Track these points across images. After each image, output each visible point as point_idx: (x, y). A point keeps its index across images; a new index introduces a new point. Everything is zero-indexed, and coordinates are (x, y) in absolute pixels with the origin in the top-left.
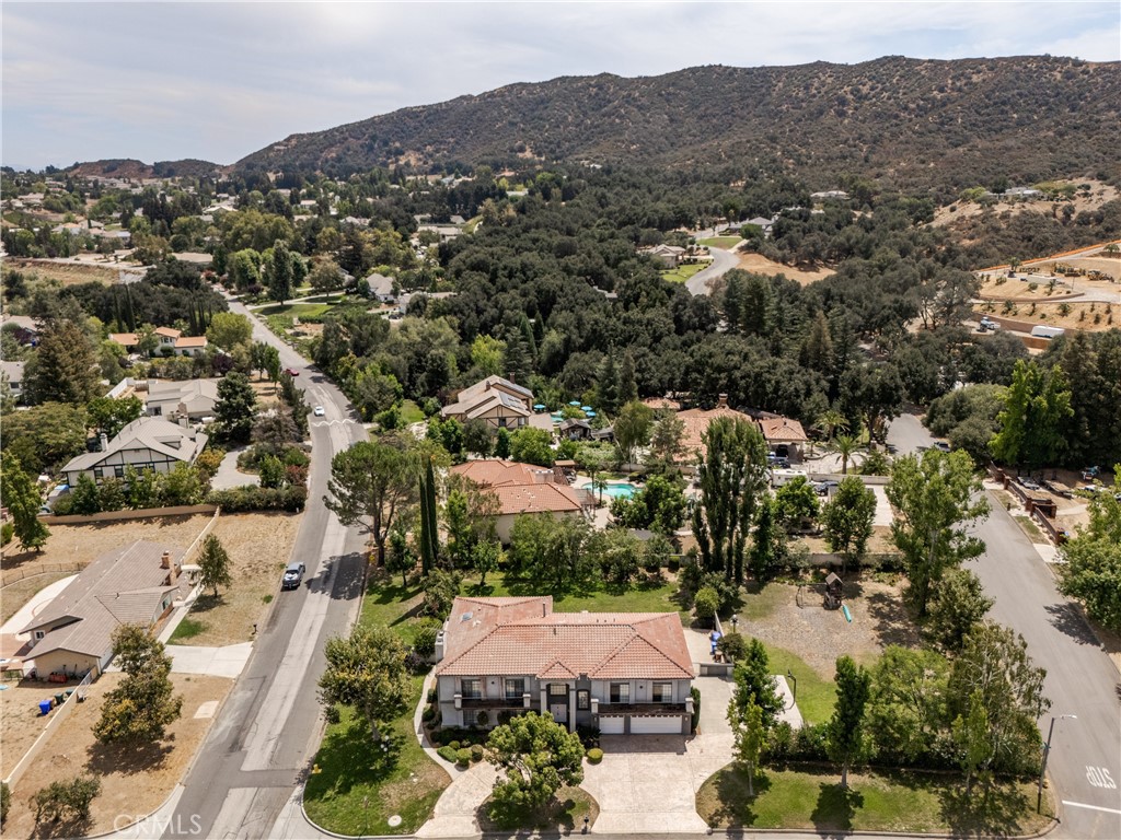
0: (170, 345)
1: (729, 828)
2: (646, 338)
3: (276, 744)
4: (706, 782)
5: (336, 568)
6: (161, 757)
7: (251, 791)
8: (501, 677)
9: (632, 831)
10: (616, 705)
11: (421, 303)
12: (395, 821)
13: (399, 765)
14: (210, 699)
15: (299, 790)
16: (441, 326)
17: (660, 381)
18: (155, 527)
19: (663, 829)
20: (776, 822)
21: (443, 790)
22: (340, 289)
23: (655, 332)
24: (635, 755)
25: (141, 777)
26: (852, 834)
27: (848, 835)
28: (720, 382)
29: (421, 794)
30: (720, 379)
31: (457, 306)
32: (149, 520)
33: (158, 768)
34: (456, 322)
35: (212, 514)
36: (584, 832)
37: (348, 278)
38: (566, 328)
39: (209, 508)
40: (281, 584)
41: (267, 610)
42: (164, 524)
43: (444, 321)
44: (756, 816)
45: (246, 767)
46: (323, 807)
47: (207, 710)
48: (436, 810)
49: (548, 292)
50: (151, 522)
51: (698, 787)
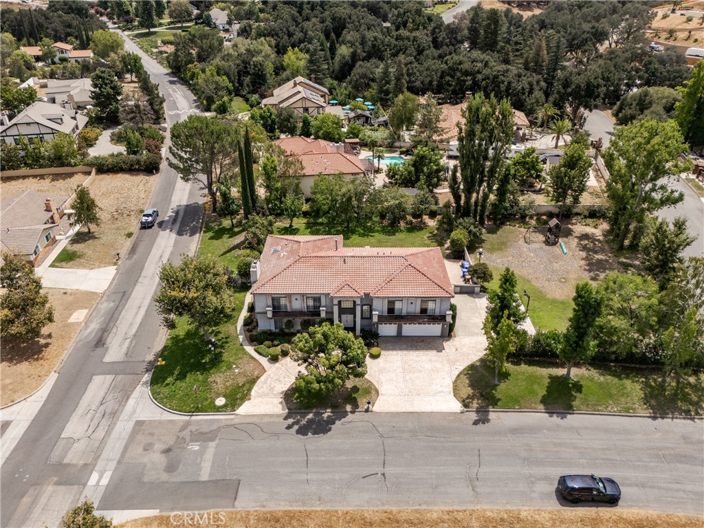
0: (65, 55)
1: (477, 408)
2: (412, 50)
3: (131, 342)
4: (461, 373)
5: (181, 214)
6: (40, 351)
7: (109, 378)
8: (303, 295)
9: (404, 410)
10: (392, 315)
11: (247, 28)
12: (220, 401)
13: (223, 358)
14: (82, 308)
15: (147, 377)
16: (262, 44)
17: (422, 83)
18: (46, 183)
19: (428, 409)
20: (515, 403)
21: (258, 378)
22: (191, 20)
23: (419, 46)
24: (405, 352)
25: (24, 367)
26: (573, 414)
27: (570, 414)
28: (467, 83)
29: (241, 381)
30: (467, 81)
31: (274, 30)
32: (42, 177)
33: (37, 359)
34: (273, 42)
35: (89, 173)
36: (367, 411)
37: (196, 12)
38: (352, 44)
39: (87, 169)
40: (139, 225)
41: (128, 243)
42: (53, 180)
43: (264, 41)
44: (499, 400)
45: (107, 359)
46: (165, 391)
47: (79, 316)
48: (253, 393)
49: (340, 19)
50: (44, 179)
51: (455, 377)
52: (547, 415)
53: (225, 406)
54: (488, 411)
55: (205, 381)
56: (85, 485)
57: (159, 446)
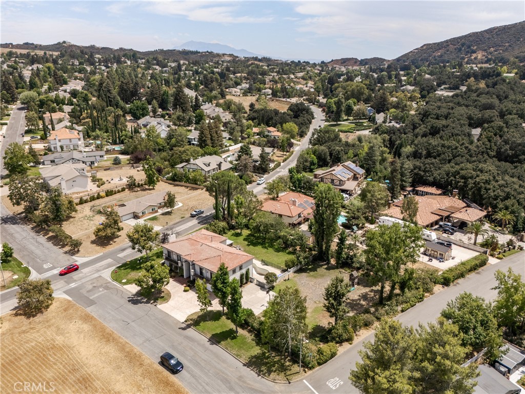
1: (189, 324)
6: (107, 245)
9: (166, 311)
10: (200, 276)
12: (124, 281)
15: (120, 265)
19: (173, 315)
25: (98, 248)
27: (216, 344)
33: (103, 247)
35: (203, 190)
36: (155, 305)
39: (203, 188)
40: (190, 215)
41: (179, 220)
43: (378, 137)
44: (200, 325)
45: (118, 256)
52: (208, 340)
53: (123, 283)
54: (190, 327)
55: (129, 273)
56: (69, 284)
57: (95, 285)
